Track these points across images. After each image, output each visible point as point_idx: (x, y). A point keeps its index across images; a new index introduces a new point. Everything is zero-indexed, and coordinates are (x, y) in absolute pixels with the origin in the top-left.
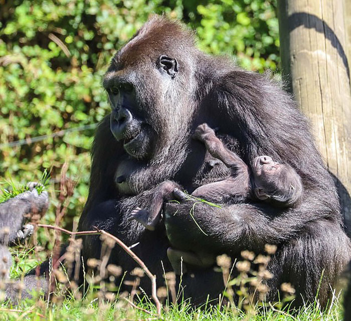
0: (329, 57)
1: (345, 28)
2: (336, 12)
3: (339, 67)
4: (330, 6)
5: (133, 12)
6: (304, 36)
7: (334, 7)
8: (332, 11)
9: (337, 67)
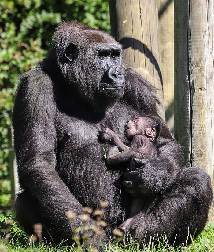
0: (148, 72)
1: (159, 51)
2: (152, 40)
3: (155, 80)
4: (148, 37)
5: (6, 41)
6: (131, 58)
7: (151, 37)
8: (150, 40)
9: (154, 80)
